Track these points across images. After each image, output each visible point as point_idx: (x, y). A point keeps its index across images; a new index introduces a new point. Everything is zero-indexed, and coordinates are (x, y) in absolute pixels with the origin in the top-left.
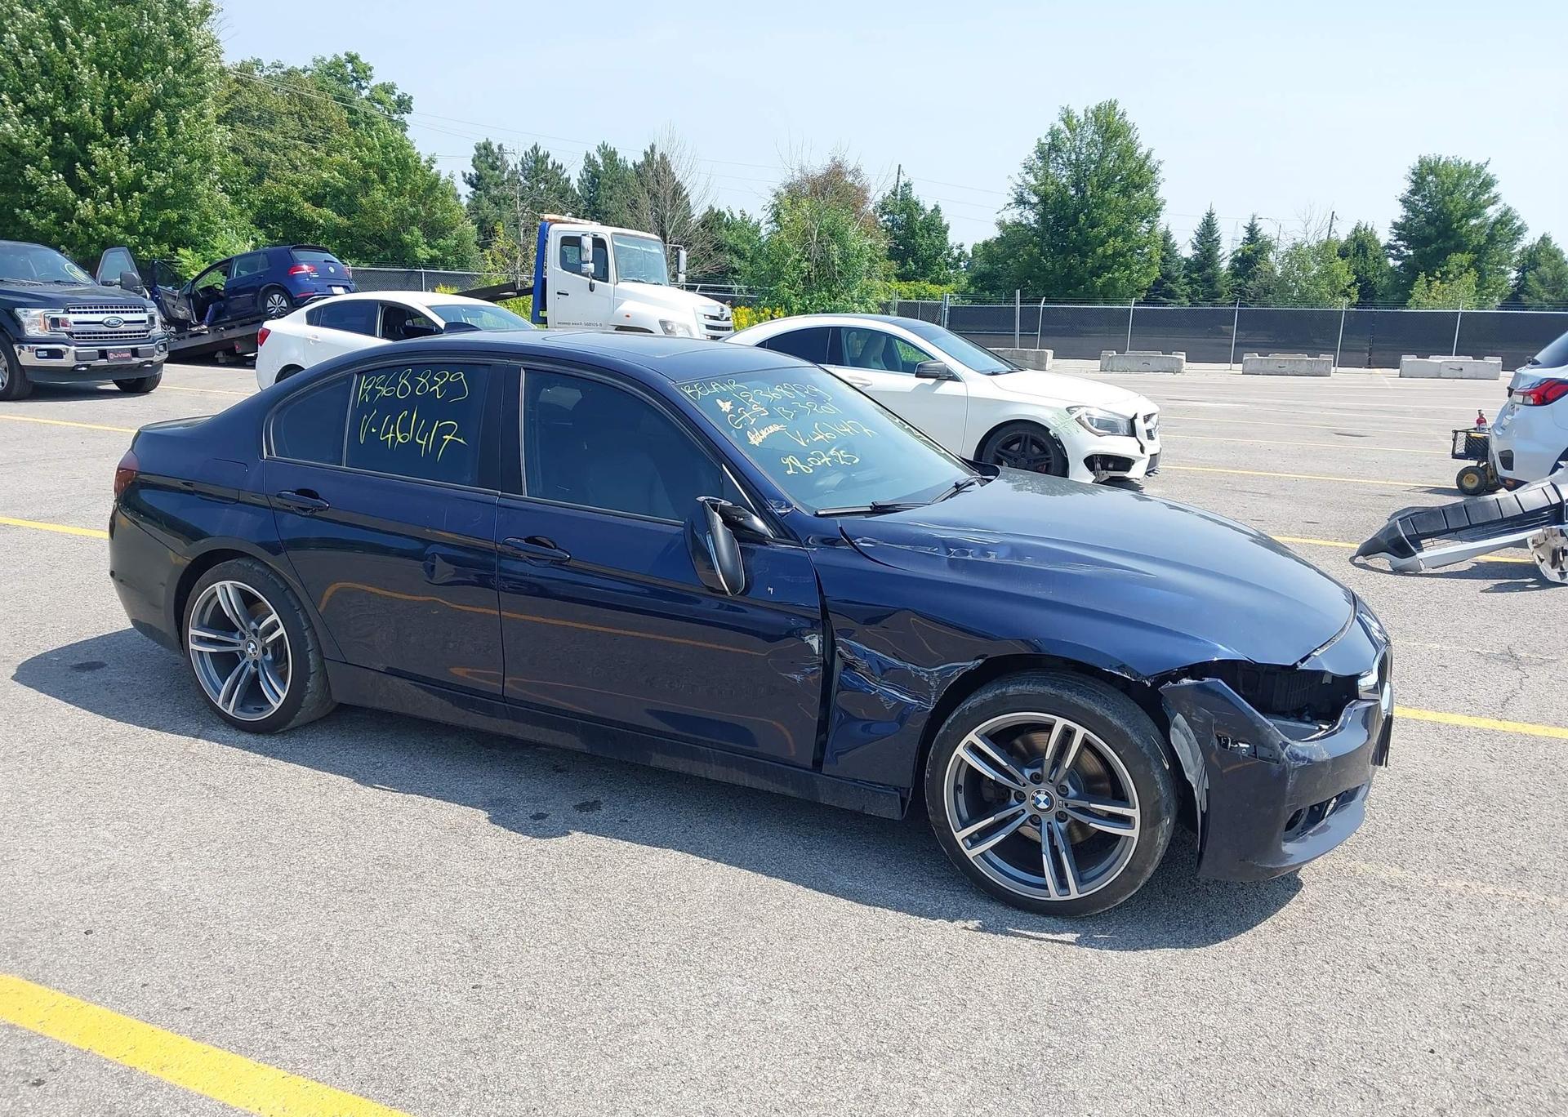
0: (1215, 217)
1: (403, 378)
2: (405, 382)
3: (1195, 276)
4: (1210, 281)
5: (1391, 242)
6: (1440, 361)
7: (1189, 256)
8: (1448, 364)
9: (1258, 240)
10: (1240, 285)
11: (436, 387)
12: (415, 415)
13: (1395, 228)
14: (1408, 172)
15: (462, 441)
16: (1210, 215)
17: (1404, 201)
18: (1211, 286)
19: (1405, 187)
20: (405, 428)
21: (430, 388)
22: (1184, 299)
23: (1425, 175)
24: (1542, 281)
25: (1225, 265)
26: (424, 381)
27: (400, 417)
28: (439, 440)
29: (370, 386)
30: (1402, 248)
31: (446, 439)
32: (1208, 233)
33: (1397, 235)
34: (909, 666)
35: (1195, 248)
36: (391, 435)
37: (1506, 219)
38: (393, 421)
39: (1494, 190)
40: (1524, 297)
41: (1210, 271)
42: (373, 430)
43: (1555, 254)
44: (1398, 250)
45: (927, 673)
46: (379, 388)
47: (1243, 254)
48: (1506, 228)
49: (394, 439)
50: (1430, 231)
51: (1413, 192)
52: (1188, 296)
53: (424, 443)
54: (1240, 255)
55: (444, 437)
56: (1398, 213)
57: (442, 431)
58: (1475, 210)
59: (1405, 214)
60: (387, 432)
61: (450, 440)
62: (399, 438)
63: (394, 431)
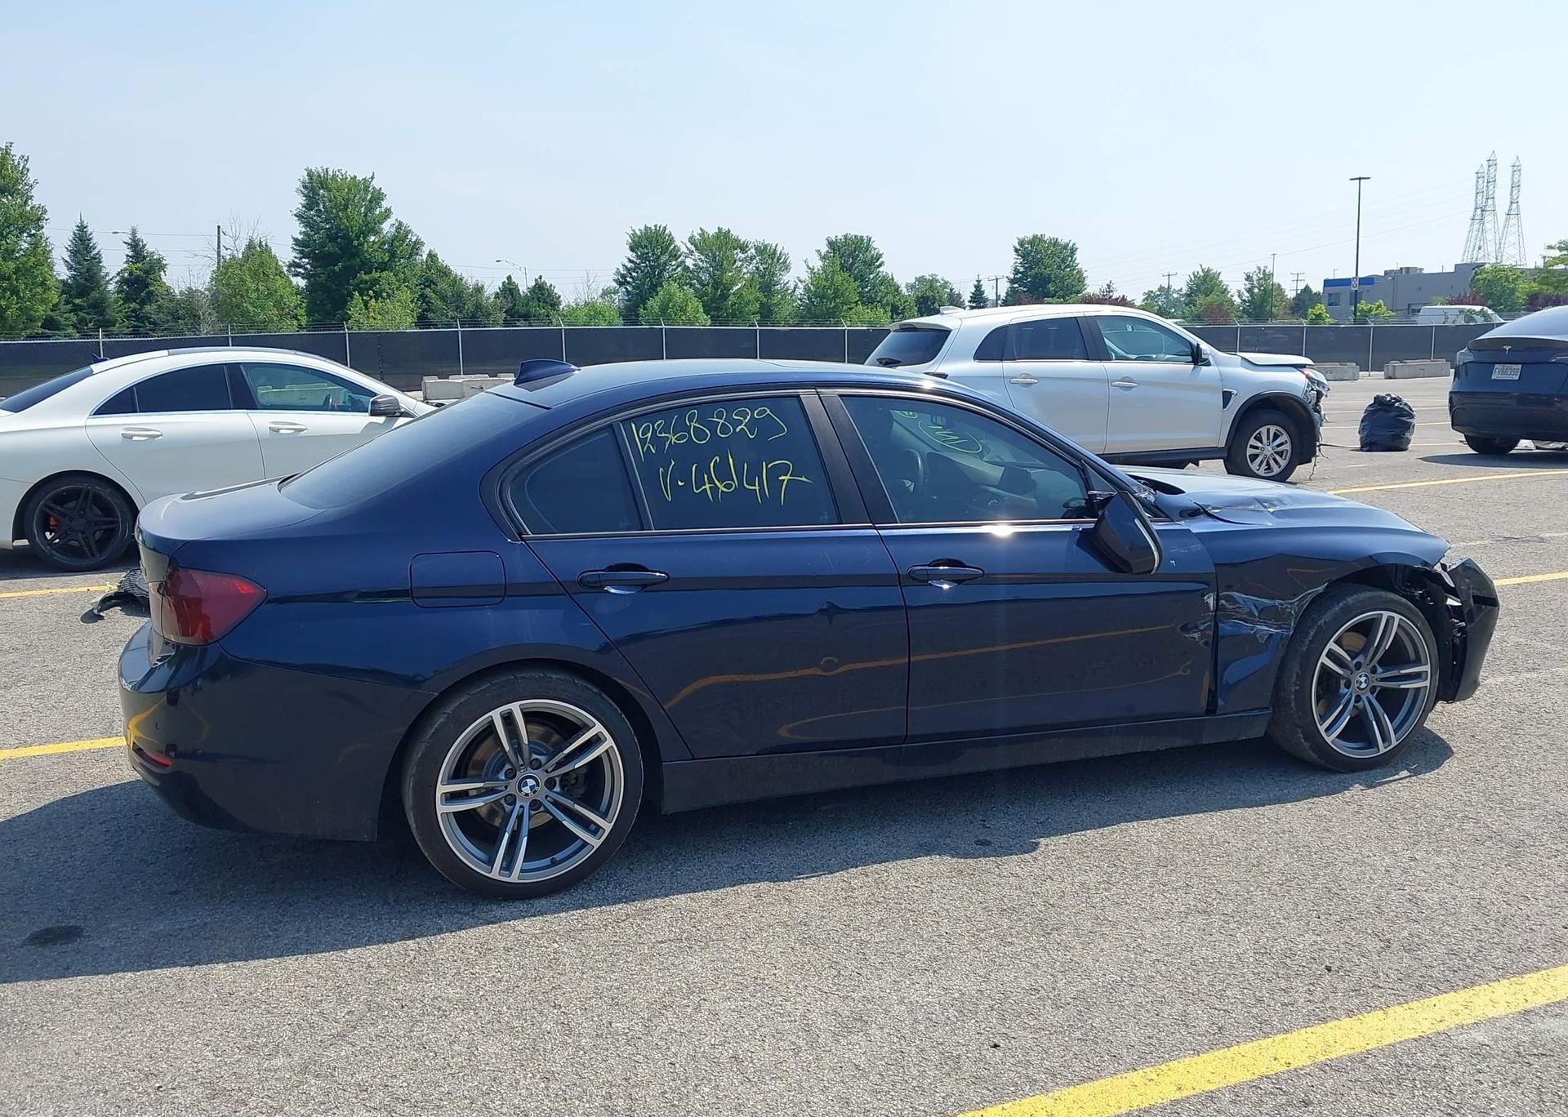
0: (90, 230)
1: (691, 421)
2: (697, 425)
3: (77, 301)
4: (99, 306)
5: (297, 260)
7: (65, 278)
9: (144, 257)
10: (134, 311)
11: (742, 426)
12: (731, 460)
13: (296, 245)
14: (299, 185)
15: (804, 479)
16: (82, 228)
17: (299, 216)
18: (101, 313)
19: (299, 201)
20: (723, 473)
21: (734, 430)
22: (70, 330)
23: (317, 188)
24: (443, 298)
25: (112, 287)
26: (722, 421)
27: (712, 465)
28: (775, 483)
29: (649, 435)
30: (308, 266)
31: (783, 480)
32: (82, 244)
33: (301, 252)
34: (1277, 602)
35: (70, 268)
36: (707, 486)
37: (401, 233)
38: (703, 469)
39: (385, 204)
40: (430, 315)
41: (95, 294)
42: (680, 483)
43: (445, 272)
44: (305, 269)
46: (664, 435)
47: (131, 274)
48: (402, 246)
49: (715, 489)
50: (330, 247)
51: (309, 206)
52: (74, 326)
53: (757, 488)
54: (126, 274)
55: (781, 478)
56: (297, 230)
57: (774, 473)
58: (371, 227)
59: (303, 229)
60: (700, 483)
61: (789, 480)
62: (722, 488)
63: (711, 481)
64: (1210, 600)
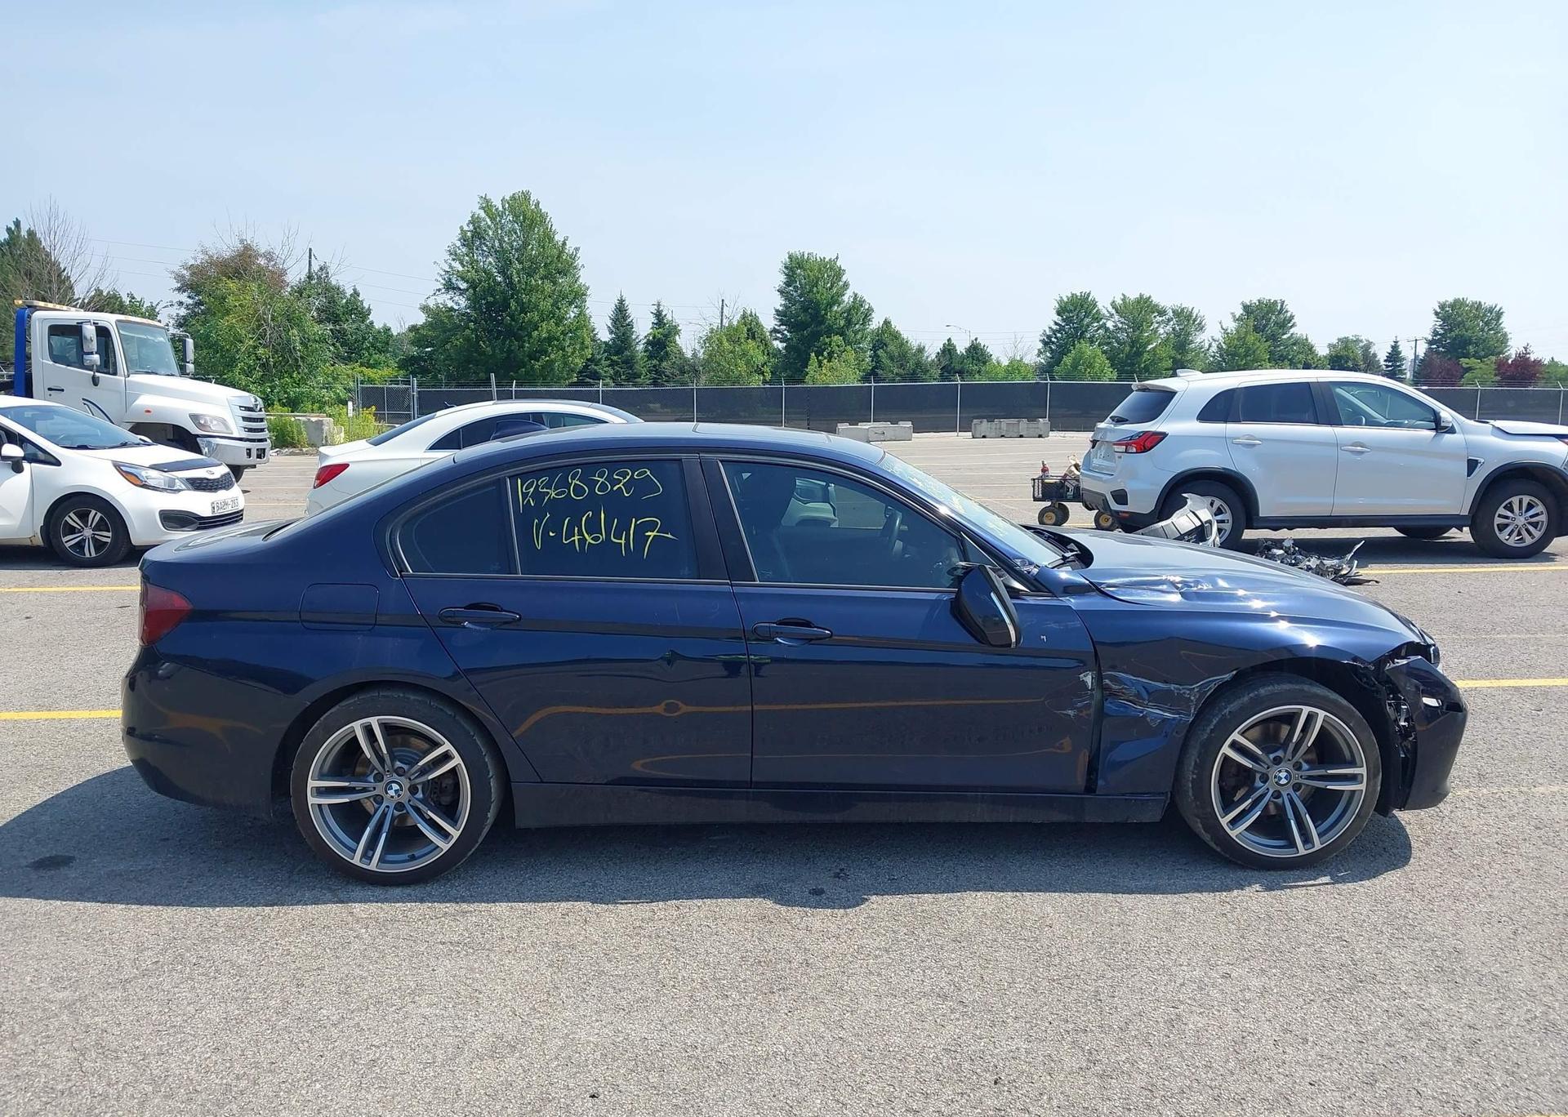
0: (626, 303)
1: (573, 479)
2: (578, 482)
3: (615, 358)
4: (629, 362)
5: (776, 327)
6: (867, 427)
7: (607, 340)
8: (874, 429)
9: (665, 324)
10: (654, 366)
11: (620, 485)
12: (603, 515)
13: (778, 315)
14: (781, 266)
15: (669, 536)
16: (621, 301)
17: (781, 292)
18: (631, 368)
19: (780, 279)
20: (593, 527)
21: (612, 488)
22: (608, 380)
23: (795, 268)
24: (892, 358)
25: (640, 347)
26: (601, 480)
27: (584, 519)
28: (640, 538)
29: (532, 490)
30: (786, 332)
31: (650, 536)
32: (621, 316)
33: (781, 320)
34: (1172, 687)
35: (611, 333)
36: (576, 538)
37: (858, 303)
38: (576, 522)
39: (845, 279)
40: (880, 372)
41: (627, 353)
42: (551, 534)
43: (896, 336)
44: (783, 334)
45: (1188, 689)
46: (545, 490)
47: (654, 338)
48: (859, 312)
49: (583, 541)
50: (802, 317)
51: (788, 284)
52: (611, 378)
53: (623, 542)
54: (651, 338)
55: (647, 534)
56: (778, 302)
57: (641, 530)
58: (835, 300)
59: (783, 302)
60: (570, 534)
61: (655, 536)
62: (589, 539)
63: (580, 533)
64: (1088, 679)
